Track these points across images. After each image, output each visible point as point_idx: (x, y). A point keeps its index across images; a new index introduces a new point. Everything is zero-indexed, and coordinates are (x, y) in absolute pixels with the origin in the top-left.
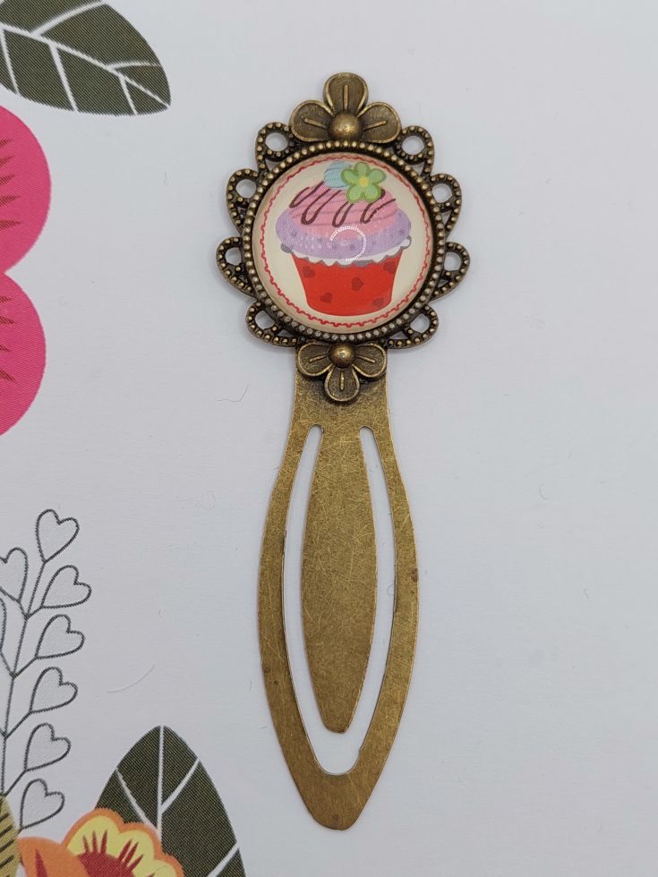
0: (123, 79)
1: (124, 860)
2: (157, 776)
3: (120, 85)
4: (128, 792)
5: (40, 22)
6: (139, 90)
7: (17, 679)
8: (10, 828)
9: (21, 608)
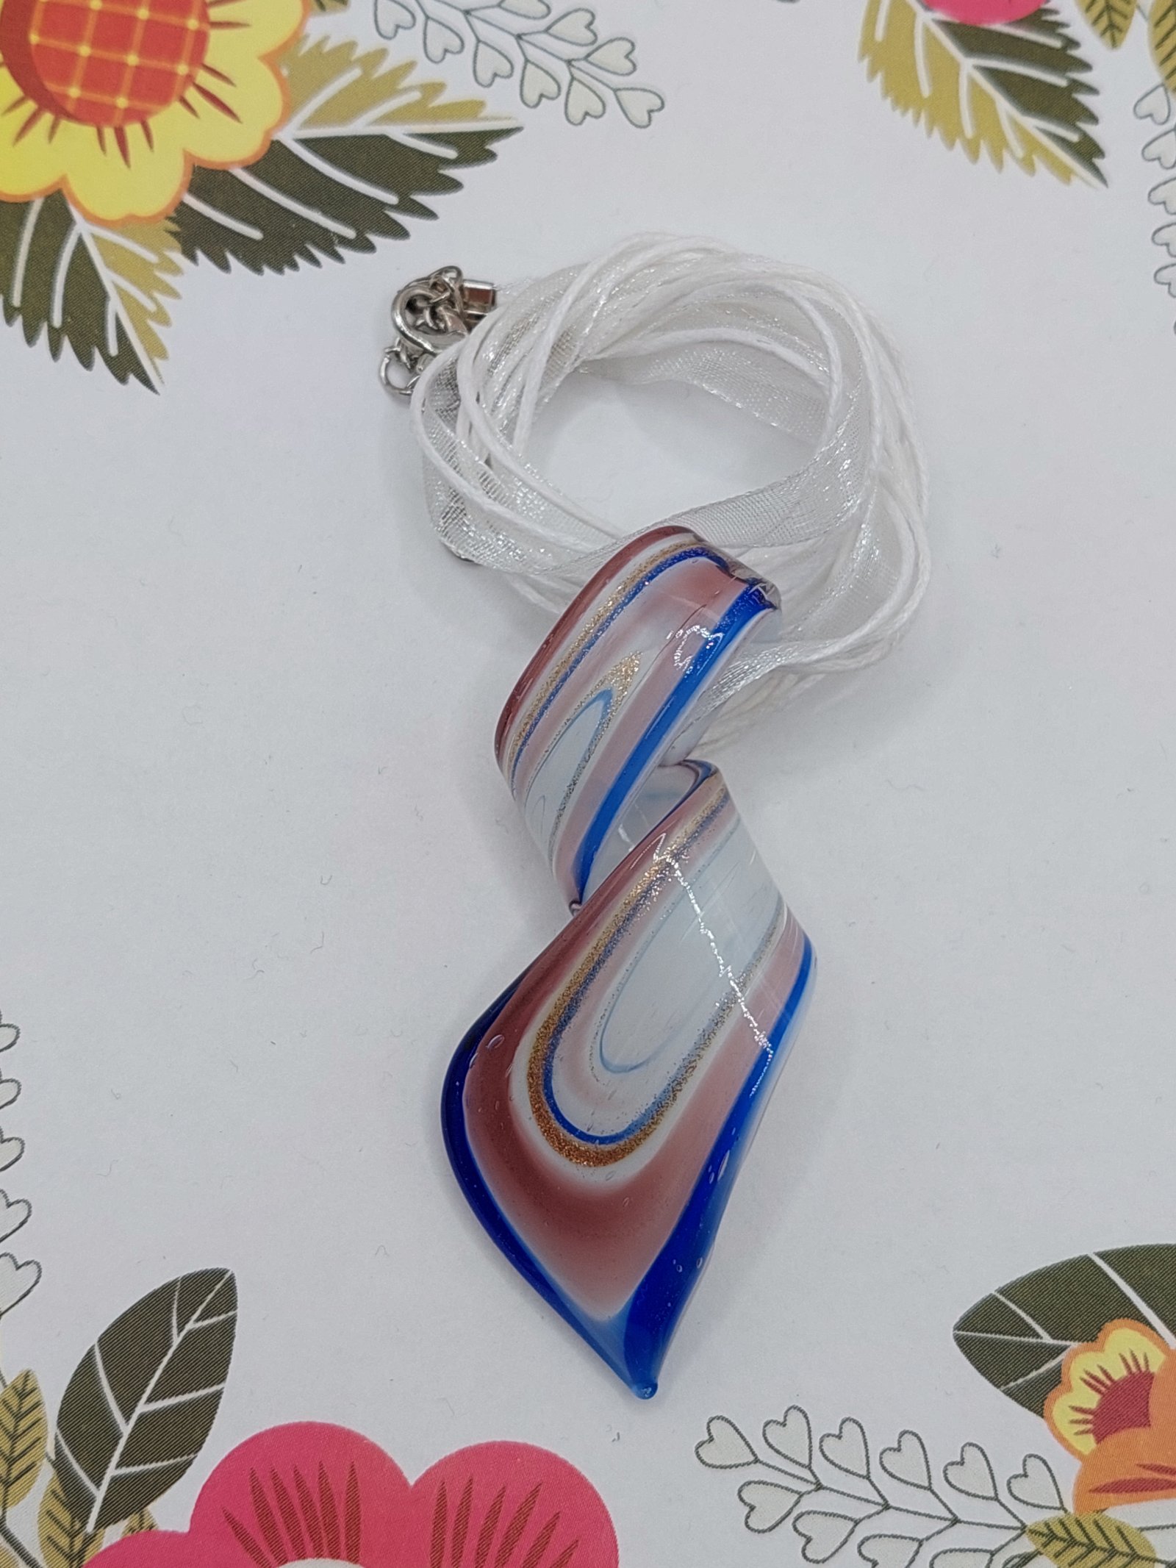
0: (190, 1326)
3: (198, 1329)
5: (113, 1425)
6: (207, 1306)
7: (891, 1503)
9: (809, 1493)
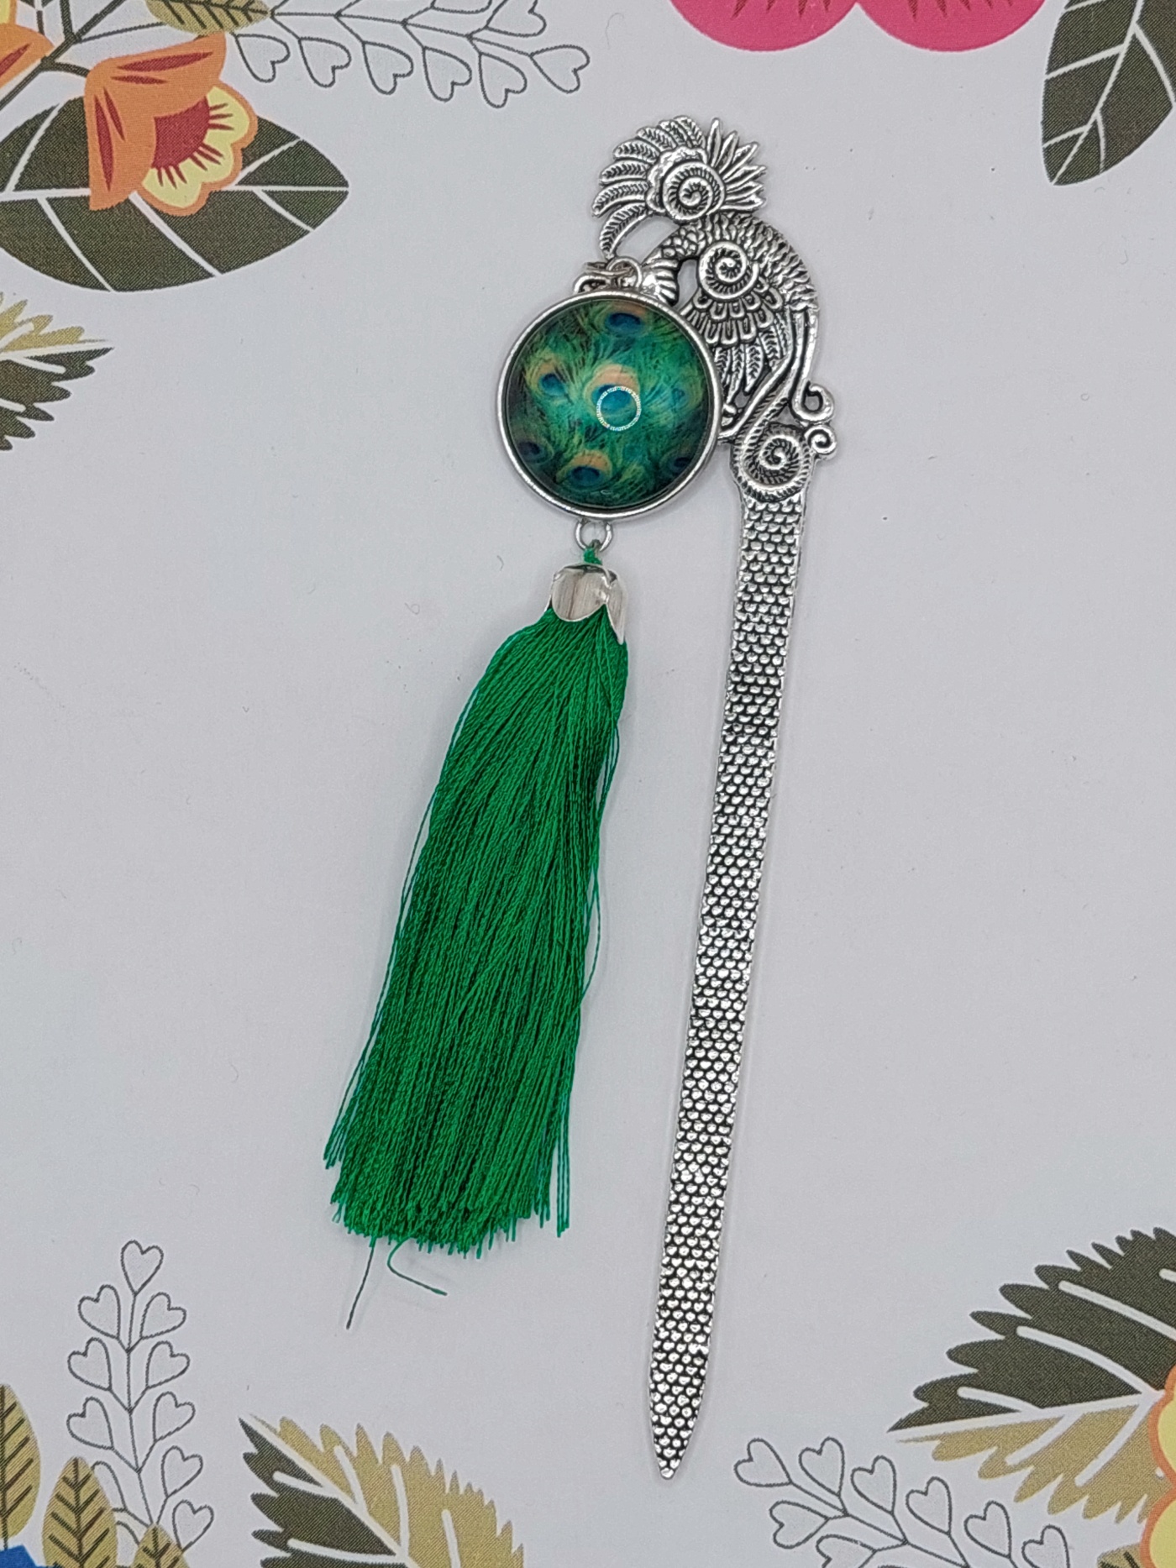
0: (1085, 130)
1: (201, 149)
2: (295, 184)
3: (1077, 126)
4: (276, 152)
5: (1148, 34)
6: (1071, 149)
7: (400, 27)
8: (236, 23)
9: (479, 30)
